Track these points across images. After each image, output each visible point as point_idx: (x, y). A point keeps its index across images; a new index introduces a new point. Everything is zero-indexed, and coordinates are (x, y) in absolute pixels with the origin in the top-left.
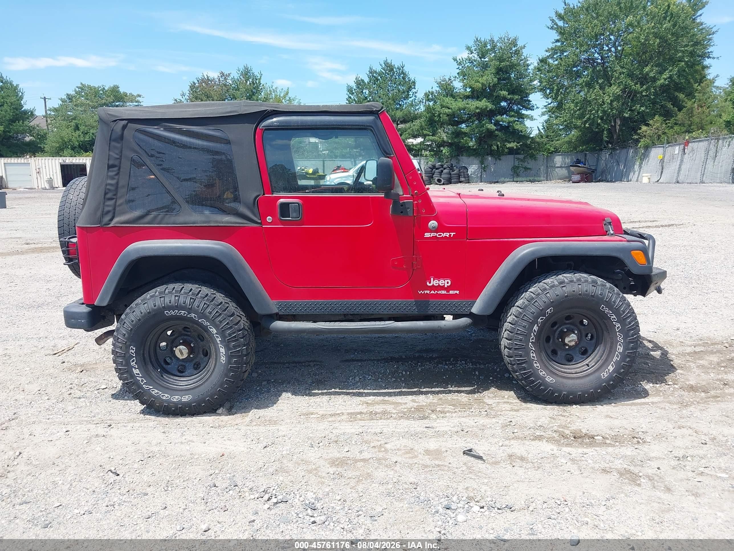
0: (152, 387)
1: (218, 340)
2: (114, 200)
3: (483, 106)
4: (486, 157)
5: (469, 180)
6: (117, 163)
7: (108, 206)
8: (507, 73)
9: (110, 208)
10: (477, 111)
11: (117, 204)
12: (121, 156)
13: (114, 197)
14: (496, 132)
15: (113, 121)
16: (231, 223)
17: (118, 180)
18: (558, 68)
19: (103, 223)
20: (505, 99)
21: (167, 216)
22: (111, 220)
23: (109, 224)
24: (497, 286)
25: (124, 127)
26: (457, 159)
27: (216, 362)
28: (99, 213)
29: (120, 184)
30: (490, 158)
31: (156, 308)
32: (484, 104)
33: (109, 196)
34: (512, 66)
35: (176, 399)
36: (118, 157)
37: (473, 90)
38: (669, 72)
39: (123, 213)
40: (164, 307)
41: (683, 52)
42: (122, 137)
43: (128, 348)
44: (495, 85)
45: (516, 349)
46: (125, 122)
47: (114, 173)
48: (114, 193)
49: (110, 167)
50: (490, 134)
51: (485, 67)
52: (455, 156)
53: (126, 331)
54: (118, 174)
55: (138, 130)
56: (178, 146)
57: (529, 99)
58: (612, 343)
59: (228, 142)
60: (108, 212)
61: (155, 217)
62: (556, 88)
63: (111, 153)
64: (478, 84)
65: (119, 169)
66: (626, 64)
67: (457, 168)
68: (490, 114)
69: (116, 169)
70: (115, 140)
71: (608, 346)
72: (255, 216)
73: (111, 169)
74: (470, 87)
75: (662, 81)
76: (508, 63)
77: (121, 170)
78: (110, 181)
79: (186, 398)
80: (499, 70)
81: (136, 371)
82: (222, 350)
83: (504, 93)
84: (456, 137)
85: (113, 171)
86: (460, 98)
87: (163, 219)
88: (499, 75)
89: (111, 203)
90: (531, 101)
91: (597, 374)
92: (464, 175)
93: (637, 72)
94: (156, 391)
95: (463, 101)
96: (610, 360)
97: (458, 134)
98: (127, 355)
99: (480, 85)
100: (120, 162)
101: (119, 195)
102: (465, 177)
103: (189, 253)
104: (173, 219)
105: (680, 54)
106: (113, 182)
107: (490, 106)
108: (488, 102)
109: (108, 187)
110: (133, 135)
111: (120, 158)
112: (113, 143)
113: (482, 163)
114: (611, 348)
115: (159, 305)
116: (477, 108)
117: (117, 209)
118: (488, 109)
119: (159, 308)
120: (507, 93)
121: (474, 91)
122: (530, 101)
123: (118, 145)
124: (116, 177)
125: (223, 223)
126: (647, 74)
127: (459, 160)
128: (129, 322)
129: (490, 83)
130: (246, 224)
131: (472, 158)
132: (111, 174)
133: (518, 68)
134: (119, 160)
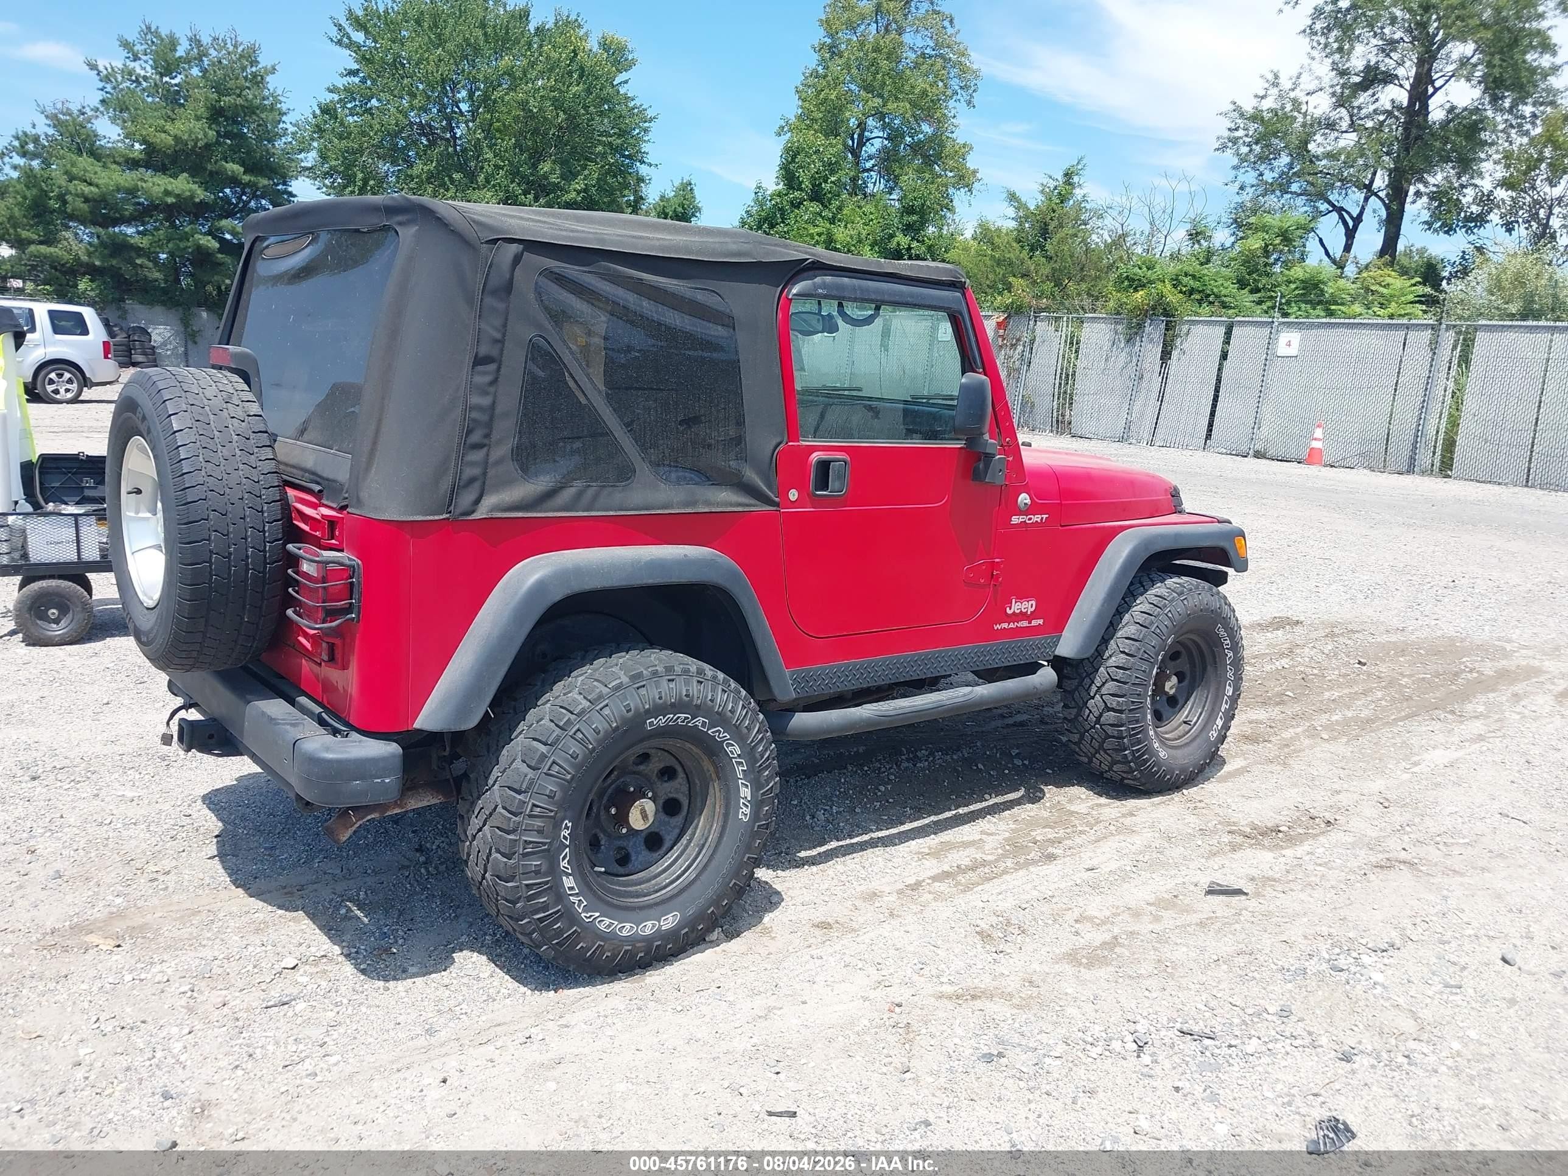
0: (597, 914)
1: (739, 770)
2: (485, 449)
3: (184, 191)
4: (195, 310)
5: (155, 360)
6: (494, 352)
7: (472, 464)
8: (235, 122)
9: (476, 471)
10: (170, 200)
11: (491, 460)
12: (504, 335)
13: (486, 441)
14: (220, 256)
15: (488, 242)
16: (731, 505)
17: (495, 396)
18: (364, 134)
19: (458, 511)
20: (234, 181)
21: (606, 491)
22: (477, 501)
23: (473, 512)
24: (1103, 605)
25: (517, 259)
26: (119, 308)
27: (725, 822)
28: (446, 485)
29: (498, 410)
30: (204, 315)
31: (631, 714)
32: (182, 184)
33: (476, 437)
34: (251, 110)
35: (648, 928)
36: (498, 336)
37: (151, 149)
38: (584, 179)
39: (505, 483)
40: (647, 711)
41: (604, 144)
42: (508, 287)
43: (557, 826)
44: (207, 146)
45: (1130, 710)
46: (515, 248)
47: (488, 379)
48: (486, 431)
49: (479, 361)
50: (202, 257)
51: (173, 99)
52: (113, 300)
53: (558, 784)
54: (494, 382)
55: (549, 274)
56: (632, 323)
57: (290, 189)
58: (1219, 683)
59: (728, 321)
60: (472, 480)
61: (580, 494)
62: (360, 175)
63: (483, 326)
64: (163, 135)
65: (499, 369)
66: (505, 151)
67: (121, 329)
68: (198, 211)
69: (492, 367)
70: (494, 293)
71: (1212, 690)
72: (770, 487)
73: (480, 368)
74: (144, 141)
75: (573, 195)
76: (239, 101)
77: (503, 371)
78: (476, 400)
79: (669, 921)
80: (216, 114)
81: (568, 882)
82: (746, 792)
83: (234, 168)
84: (112, 255)
85: (485, 373)
86: (115, 162)
87: (596, 497)
88: (219, 124)
89: (477, 456)
90: (295, 196)
91: (1204, 735)
92: (143, 348)
93: (525, 170)
94: (607, 921)
95: (124, 171)
96: (1217, 709)
97: (120, 248)
98: (556, 844)
99: (170, 141)
100: (502, 350)
101: (495, 436)
102: (145, 354)
103: (675, 579)
104: (618, 496)
105: (600, 148)
106: (486, 401)
107: (201, 194)
108: (194, 183)
109: (475, 415)
110: (536, 283)
111: (501, 342)
112: (489, 300)
113: (185, 323)
114: (1218, 689)
115: (637, 709)
116: (167, 193)
117: (491, 472)
118: (197, 200)
119: (638, 714)
120: (242, 169)
121: (153, 152)
122: (291, 194)
123: (501, 306)
124: (492, 389)
125: (718, 504)
126: (545, 177)
127: (125, 312)
128: (566, 760)
129: (197, 139)
130: (754, 506)
131: (159, 309)
132: (480, 380)
133: (263, 116)
134: (499, 345)
